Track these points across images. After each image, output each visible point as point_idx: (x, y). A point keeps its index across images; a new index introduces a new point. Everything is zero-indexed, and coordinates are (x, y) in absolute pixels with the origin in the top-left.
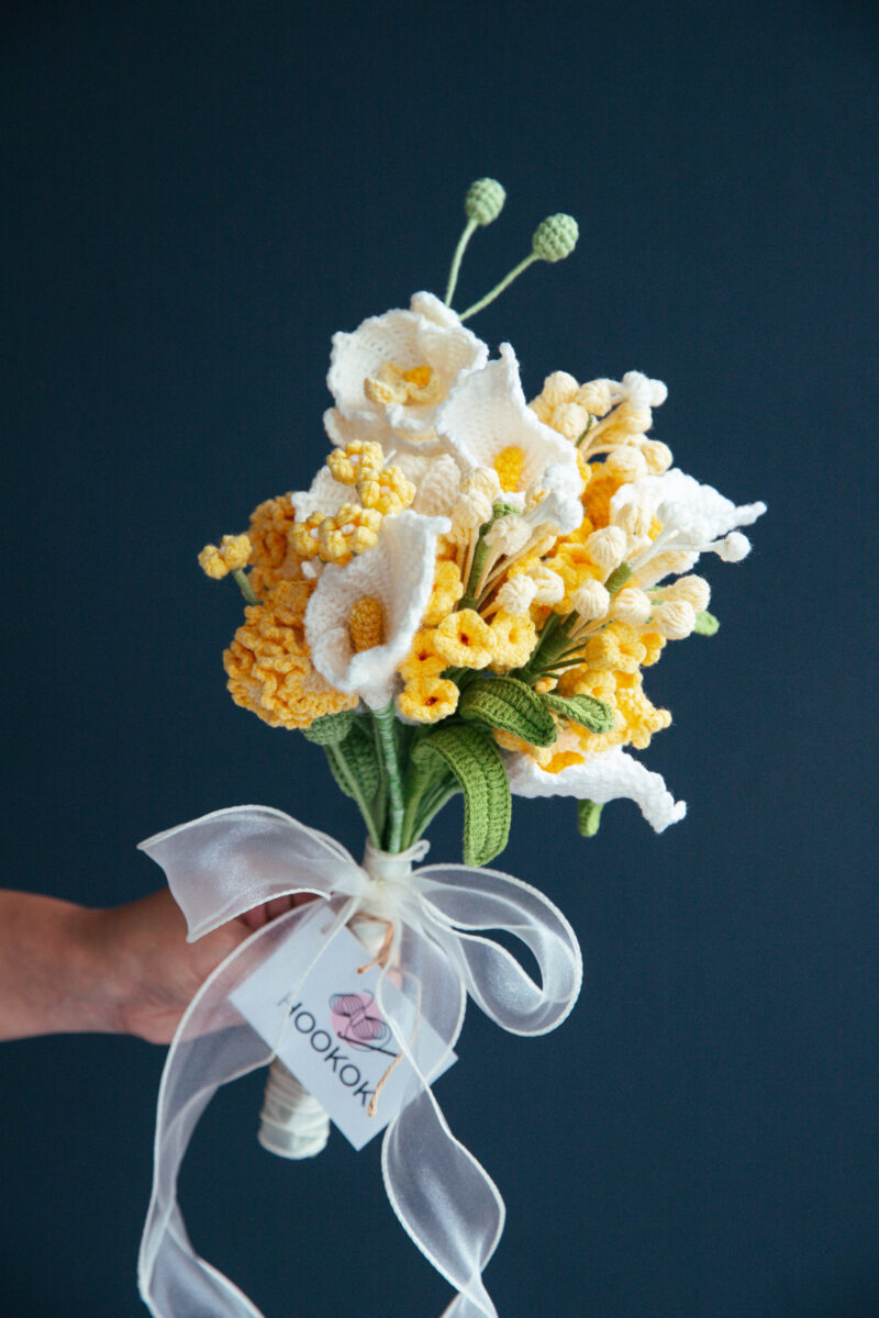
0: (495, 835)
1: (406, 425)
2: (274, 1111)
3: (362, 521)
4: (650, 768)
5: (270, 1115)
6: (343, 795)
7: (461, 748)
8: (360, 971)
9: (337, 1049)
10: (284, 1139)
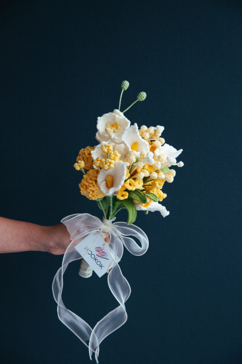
0: (133, 219)
1: (115, 138)
2: (83, 269)
3: (111, 163)
4: (163, 205)
5: (82, 270)
6: (100, 209)
7: (127, 203)
8: (104, 245)
9: (96, 258)
10: (85, 274)
